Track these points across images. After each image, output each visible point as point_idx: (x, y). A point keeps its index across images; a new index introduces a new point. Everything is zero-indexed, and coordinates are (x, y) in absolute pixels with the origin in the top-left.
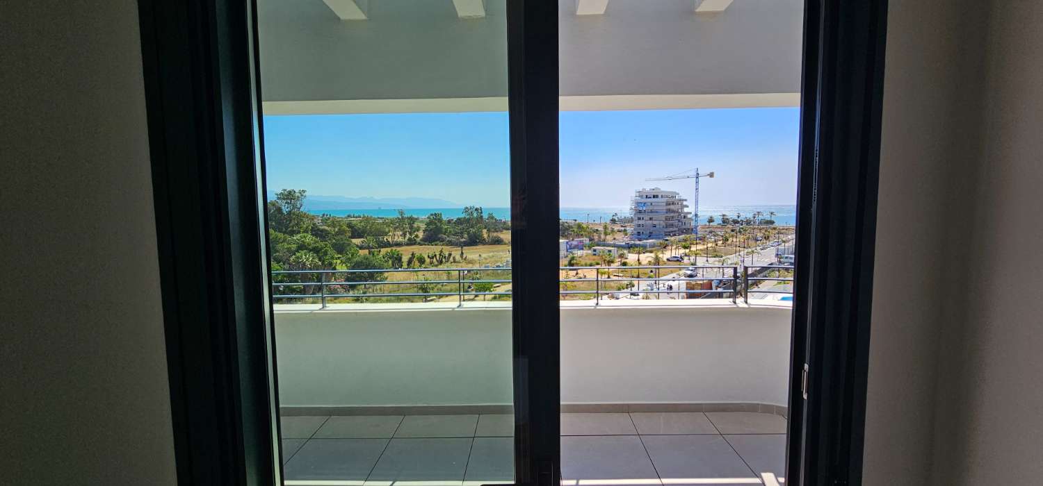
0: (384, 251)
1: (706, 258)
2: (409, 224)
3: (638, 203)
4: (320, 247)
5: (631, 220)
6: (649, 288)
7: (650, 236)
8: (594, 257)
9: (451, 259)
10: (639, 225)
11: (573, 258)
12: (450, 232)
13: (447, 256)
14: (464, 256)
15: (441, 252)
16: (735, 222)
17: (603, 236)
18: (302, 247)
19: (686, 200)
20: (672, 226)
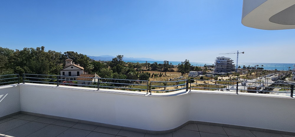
2: (148, 65)
3: (217, 61)
7: (221, 72)
8: (206, 77)
10: (217, 68)
11: (202, 77)
12: (159, 68)
13: (162, 74)
14: (166, 75)
16: (248, 68)
17: (205, 71)
19: (233, 60)
20: (229, 69)
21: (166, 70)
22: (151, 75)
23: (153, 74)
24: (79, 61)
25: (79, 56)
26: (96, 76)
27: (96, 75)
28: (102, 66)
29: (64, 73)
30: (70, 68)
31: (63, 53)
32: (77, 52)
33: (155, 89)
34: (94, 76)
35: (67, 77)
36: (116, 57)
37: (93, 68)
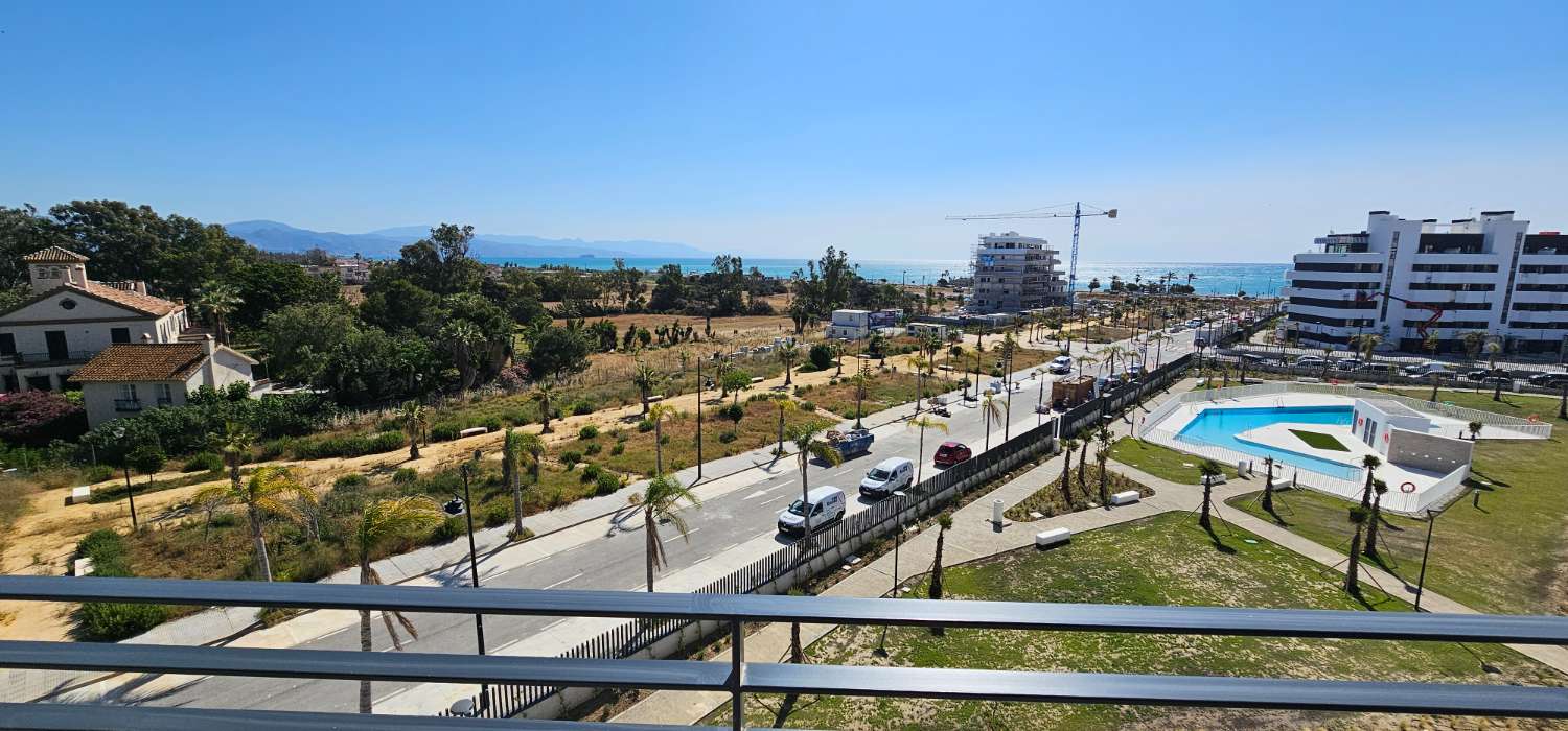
0: (589, 321)
1: (1084, 345)
2: (631, 281)
3: (981, 256)
4: (487, 314)
5: (968, 282)
6: (994, 389)
7: (998, 309)
8: (910, 338)
9: (691, 336)
10: (982, 291)
11: (878, 339)
12: (693, 294)
13: (685, 331)
14: (712, 332)
15: (676, 325)
16: (1132, 288)
17: (925, 306)
18: (459, 313)
19: (1057, 252)
20: (1033, 292)
21: (729, 308)
22: (621, 334)
23: (632, 328)
25: (163, 228)
26: (214, 352)
27: (214, 348)
30: (50, 309)
31: (43, 213)
32: (148, 208)
33: (594, 415)
34: (203, 356)
35: (32, 365)
36: (427, 236)
37: (237, 305)
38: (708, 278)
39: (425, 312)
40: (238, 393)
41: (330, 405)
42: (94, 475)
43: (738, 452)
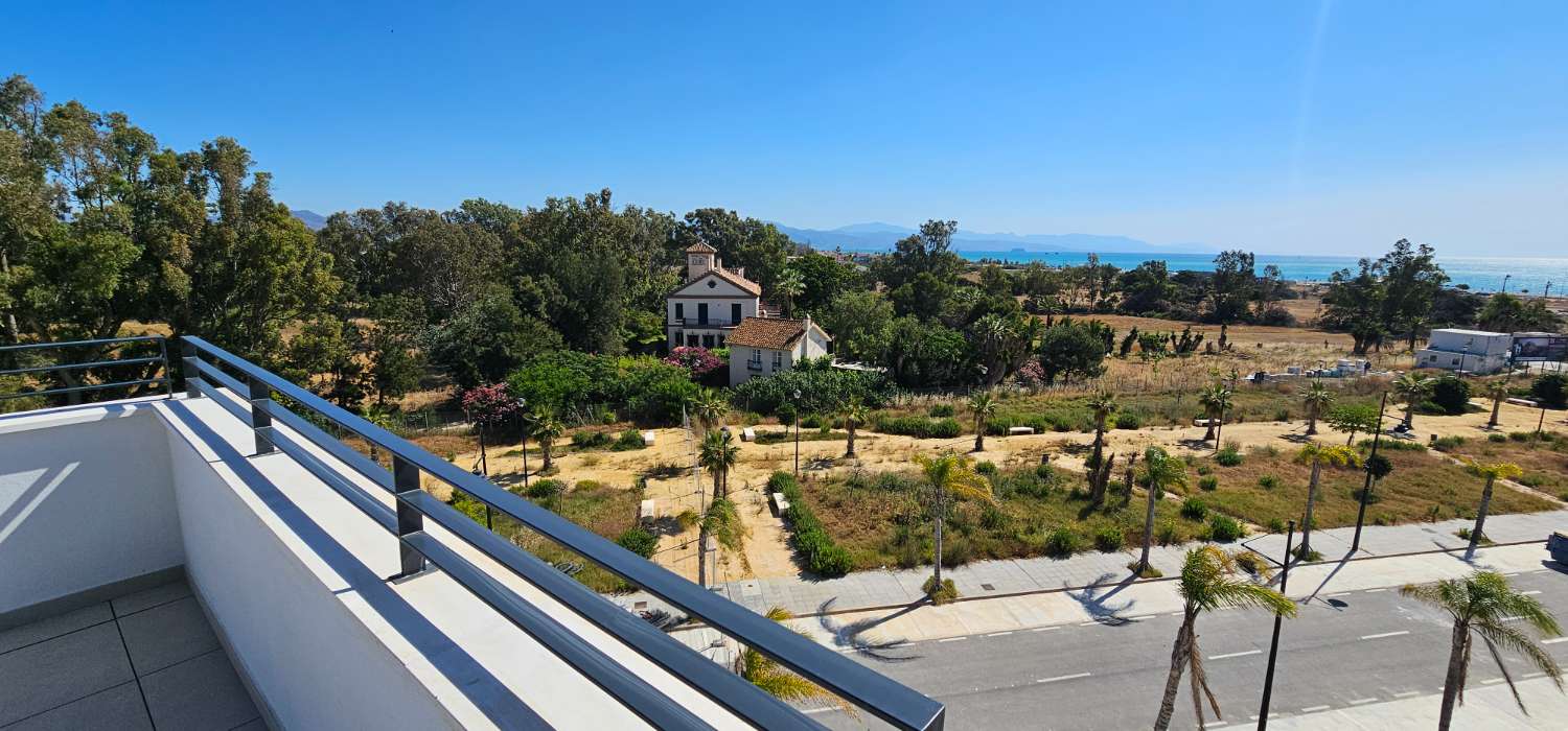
2: (1104, 278)
9: (1203, 345)
11: (1554, 380)
12: (1177, 295)
13: (1195, 339)
14: (1227, 343)
15: (1186, 333)
21: (1226, 316)
22: (1119, 338)
23: (1134, 332)
24: (743, 254)
25: (742, 228)
26: (809, 327)
27: (810, 325)
28: (843, 280)
29: (679, 307)
30: (701, 288)
31: (680, 218)
32: (734, 213)
33: (1141, 431)
34: (802, 332)
35: (692, 327)
36: (917, 231)
37: (803, 289)
38: (1185, 277)
39: (943, 303)
40: (823, 365)
41: (892, 384)
42: (750, 419)
43: (1394, 522)
